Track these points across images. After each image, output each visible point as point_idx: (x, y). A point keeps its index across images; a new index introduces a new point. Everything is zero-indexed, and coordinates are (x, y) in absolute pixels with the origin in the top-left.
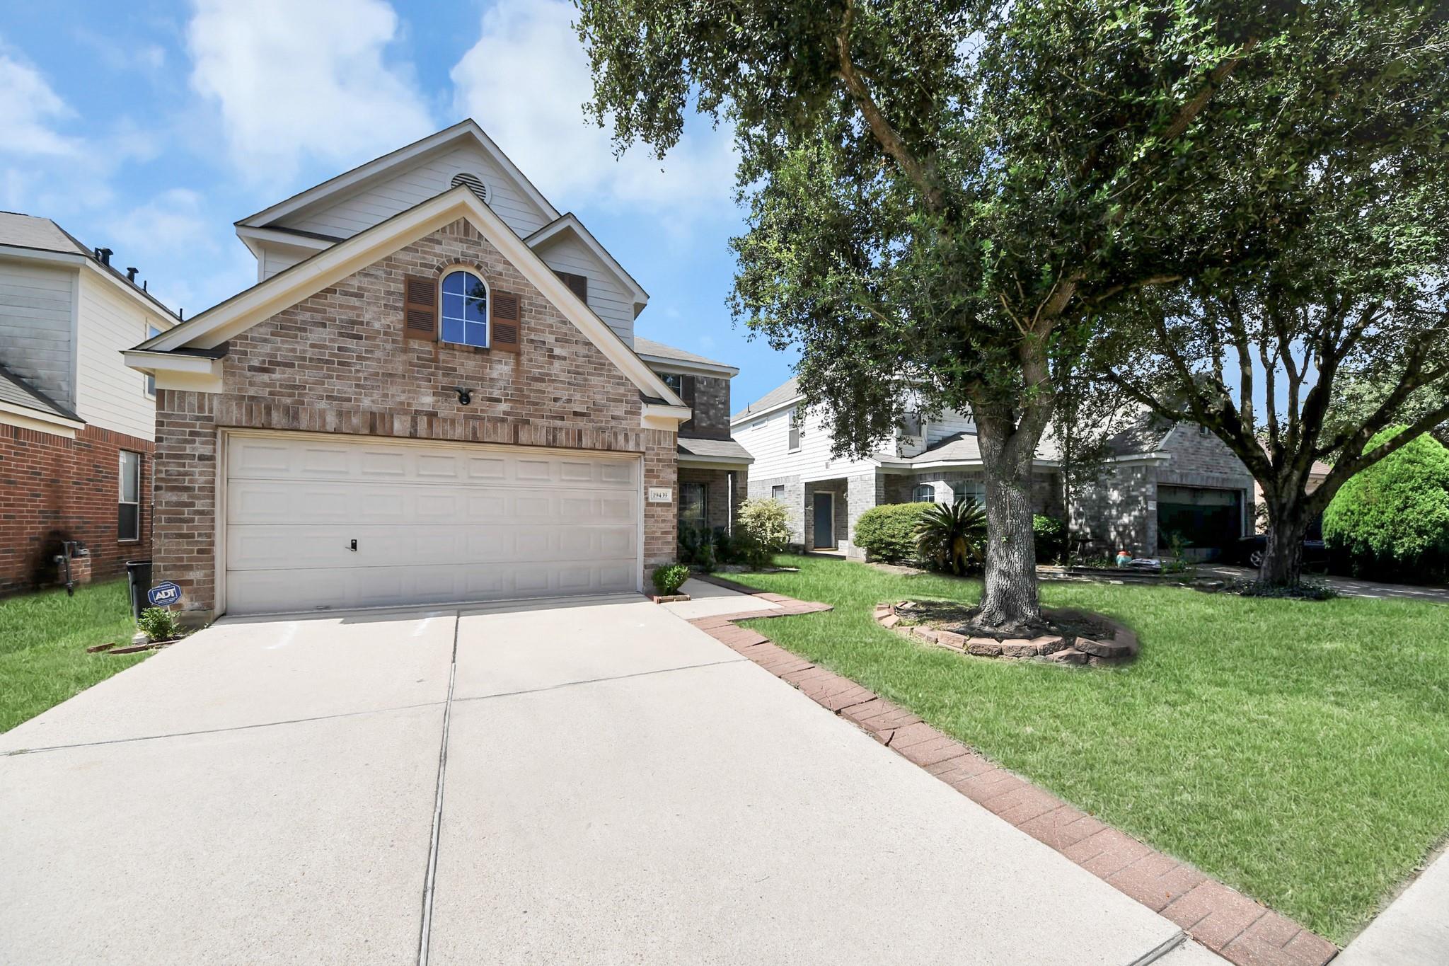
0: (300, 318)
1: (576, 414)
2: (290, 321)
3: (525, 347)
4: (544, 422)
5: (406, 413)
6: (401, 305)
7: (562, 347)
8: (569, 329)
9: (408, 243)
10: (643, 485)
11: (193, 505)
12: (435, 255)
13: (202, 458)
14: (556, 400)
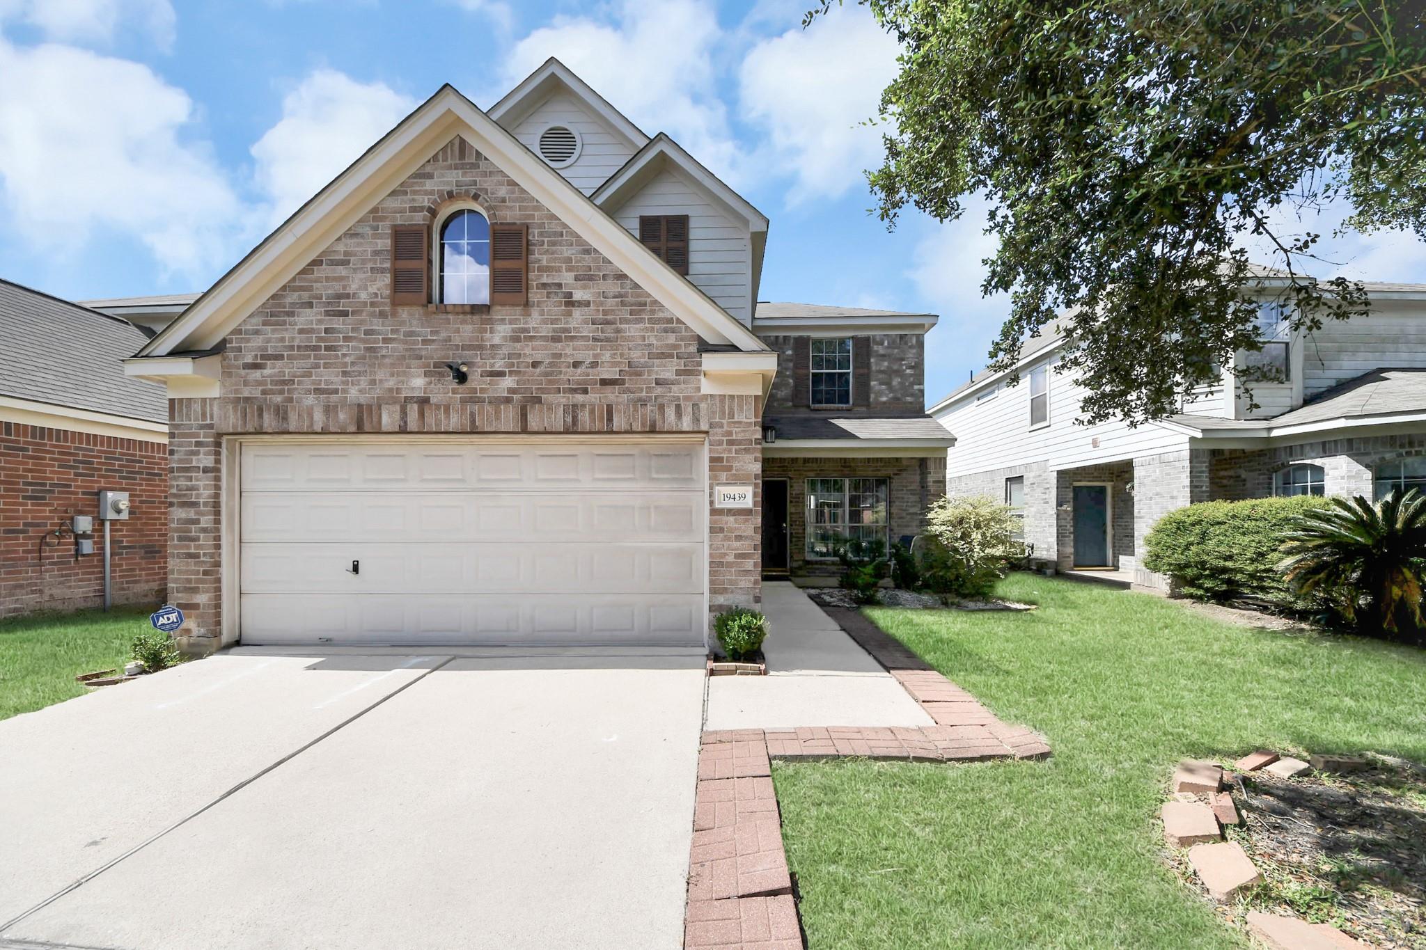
0: (288, 300)
1: (604, 382)
2: (280, 305)
3: (535, 295)
4: (562, 399)
5: (395, 401)
6: (387, 265)
7: (584, 288)
8: (595, 260)
9: (394, 185)
10: (707, 483)
11: (197, 522)
12: (426, 193)
13: (206, 470)
14: (576, 365)
